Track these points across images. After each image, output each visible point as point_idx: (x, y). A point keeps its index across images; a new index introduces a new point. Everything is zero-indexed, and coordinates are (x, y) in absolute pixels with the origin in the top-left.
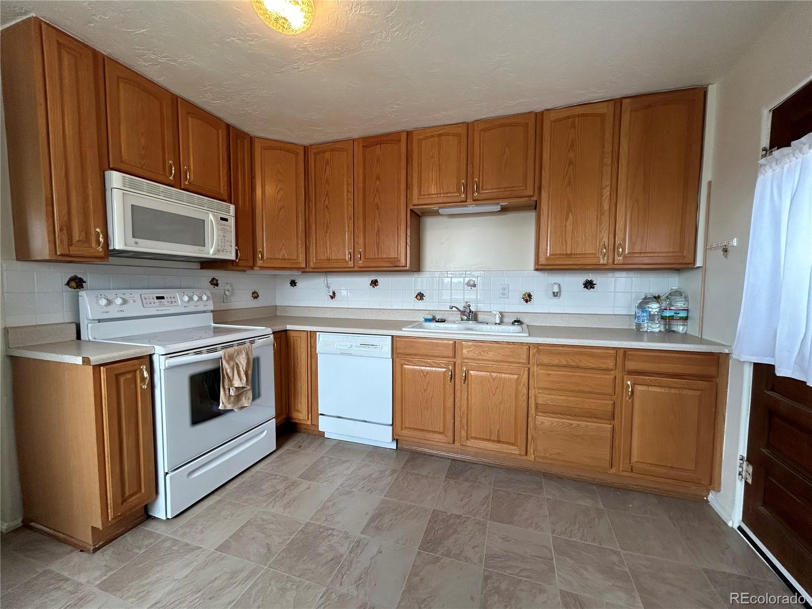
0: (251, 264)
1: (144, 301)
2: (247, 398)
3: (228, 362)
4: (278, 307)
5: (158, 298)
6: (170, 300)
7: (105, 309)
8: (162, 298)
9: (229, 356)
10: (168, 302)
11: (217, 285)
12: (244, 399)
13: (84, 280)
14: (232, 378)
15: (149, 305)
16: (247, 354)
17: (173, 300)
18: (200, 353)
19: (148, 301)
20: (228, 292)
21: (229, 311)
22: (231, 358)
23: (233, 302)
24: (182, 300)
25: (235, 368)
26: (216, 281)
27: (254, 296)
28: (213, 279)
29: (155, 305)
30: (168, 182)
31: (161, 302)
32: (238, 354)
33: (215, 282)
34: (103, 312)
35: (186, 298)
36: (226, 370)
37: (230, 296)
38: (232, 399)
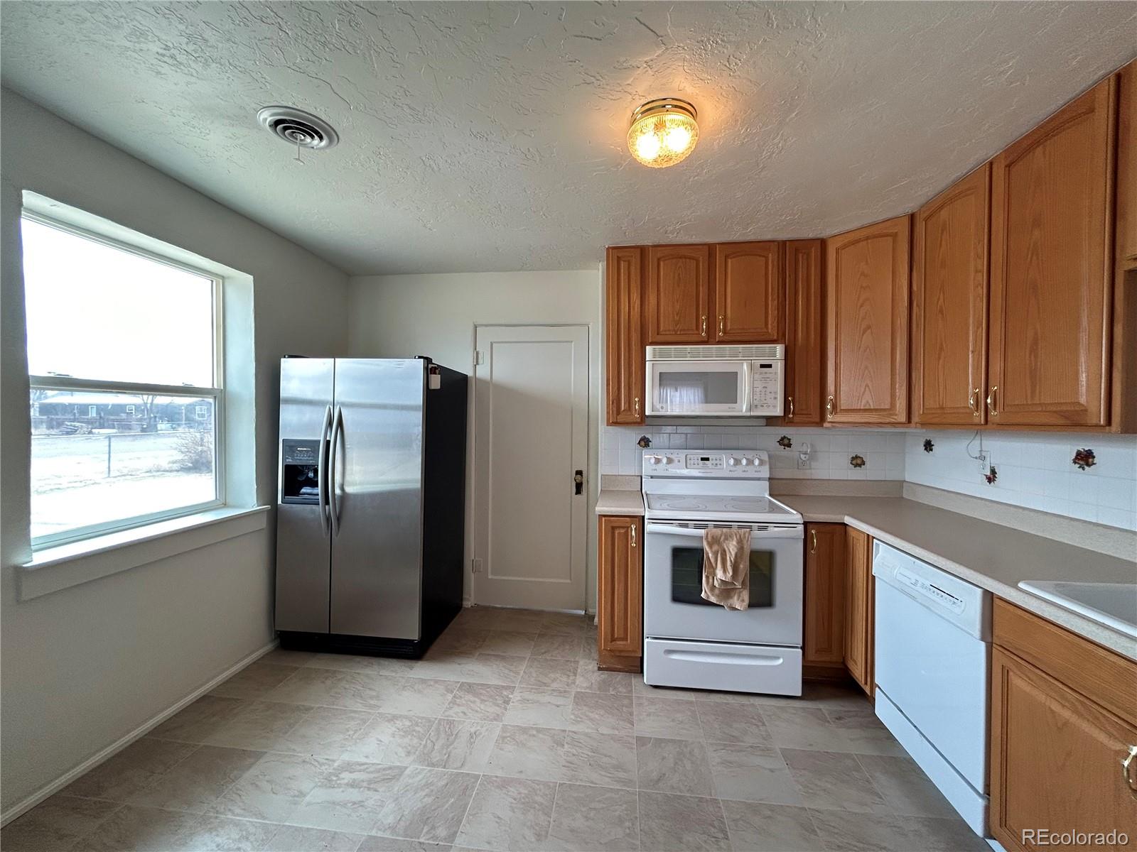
0: (818, 420)
1: (688, 461)
2: (741, 598)
3: (710, 545)
4: (904, 484)
5: (702, 459)
6: (714, 462)
7: (654, 467)
8: (707, 459)
9: (713, 537)
10: (713, 464)
11: (789, 445)
12: (736, 598)
13: (651, 439)
14: (714, 565)
15: (693, 466)
16: (740, 542)
17: (718, 462)
18: (686, 526)
19: (692, 462)
20: (804, 456)
21: (804, 482)
22: (714, 541)
23: (814, 469)
24: (727, 462)
25: (719, 555)
26: (788, 441)
27: (854, 462)
28: (783, 439)
29: (699, 466)
30: (700, 339)
31: (704, 464)
32: (726, 539)
33: (786, 441)
34: (653, 470)
35: (732, 461)
36: (707, 554)
37: (808, 460)
38: (717, 591)
